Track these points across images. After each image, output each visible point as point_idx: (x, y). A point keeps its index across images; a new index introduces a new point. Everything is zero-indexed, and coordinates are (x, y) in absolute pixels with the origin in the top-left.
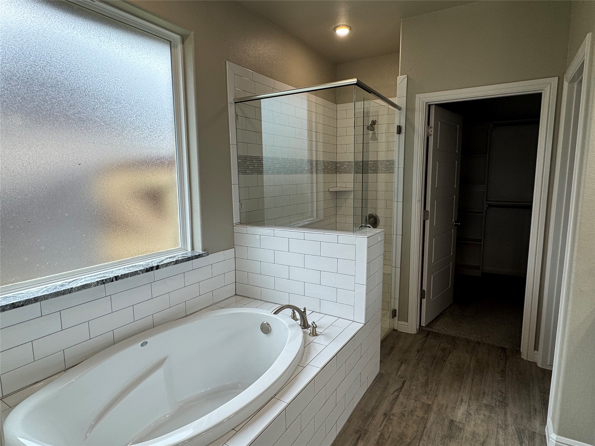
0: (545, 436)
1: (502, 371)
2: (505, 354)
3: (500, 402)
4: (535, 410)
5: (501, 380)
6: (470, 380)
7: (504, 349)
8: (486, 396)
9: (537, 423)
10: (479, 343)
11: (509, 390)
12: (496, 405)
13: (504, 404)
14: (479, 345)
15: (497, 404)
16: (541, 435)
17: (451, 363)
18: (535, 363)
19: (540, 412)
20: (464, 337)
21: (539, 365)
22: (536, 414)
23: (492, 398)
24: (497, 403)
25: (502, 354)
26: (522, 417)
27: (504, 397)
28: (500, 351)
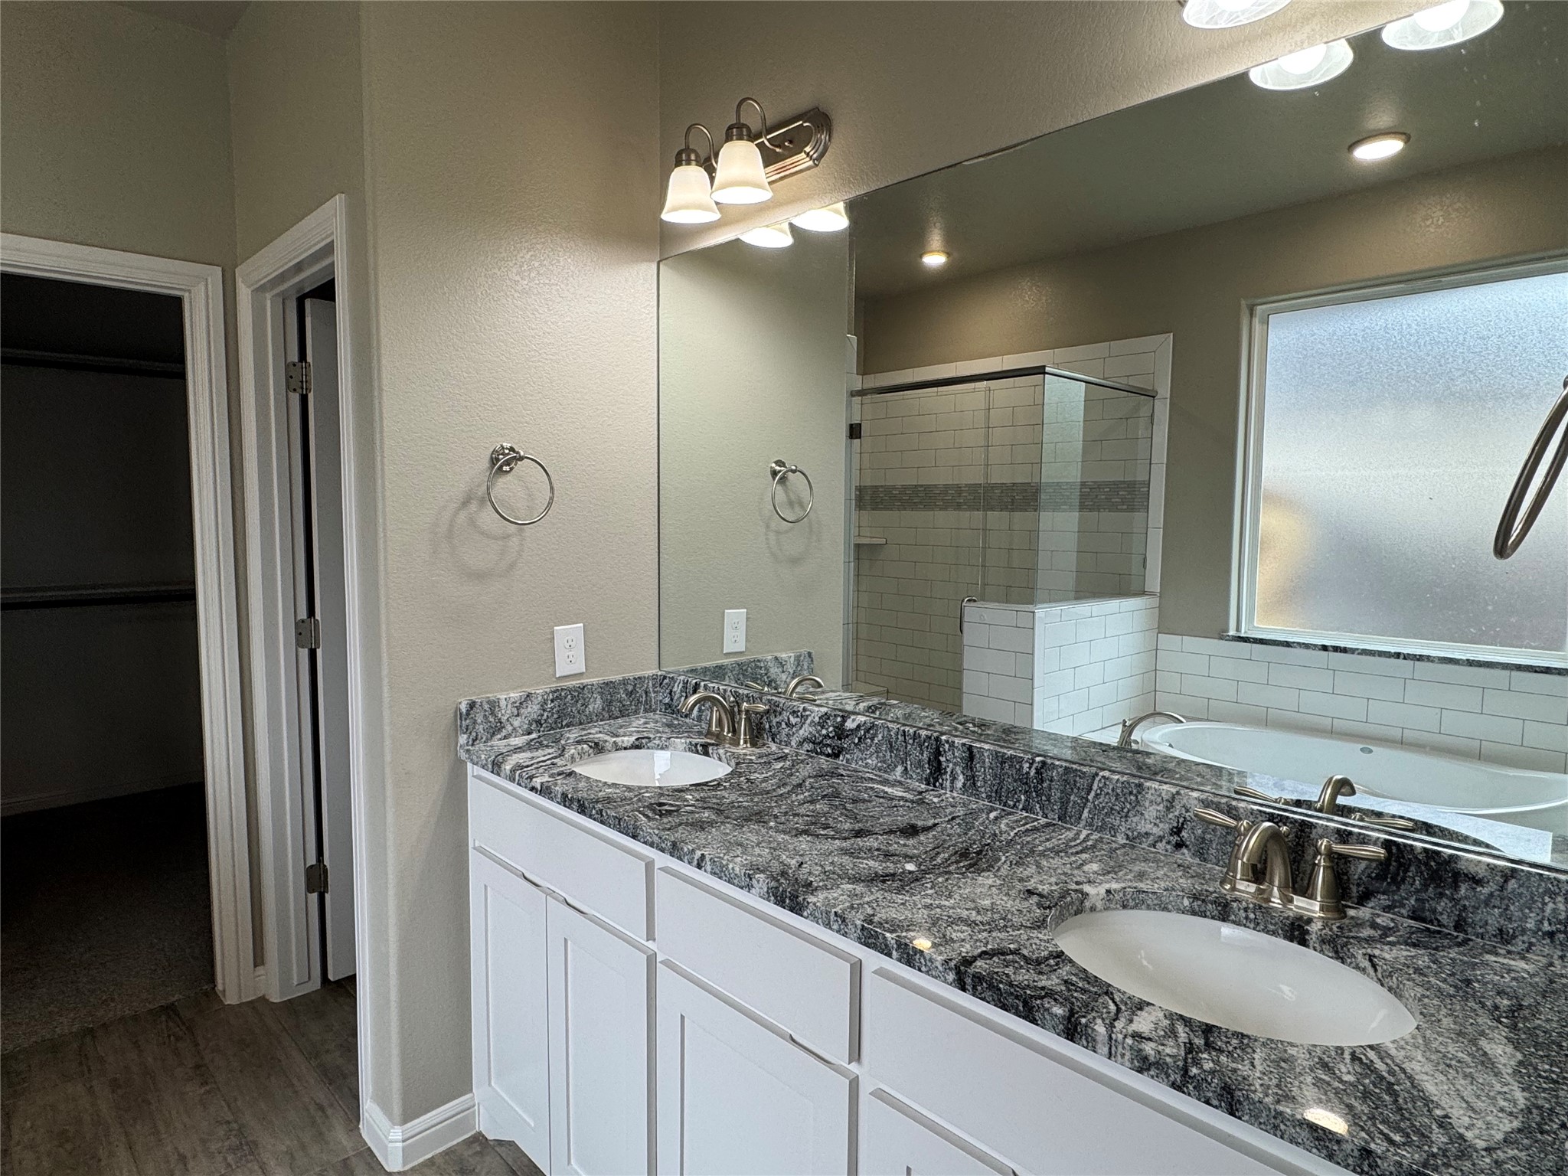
0: (369, 1149)
1: (197, 1067)
2: (180, 1018)
3: (233, 1150)
4: (321, 1108)
5: (208, 1092)
6: (122, 1153)
7: (170, 1010)
8: (191, 1164)
9: (340, 1135)
10: (90, 1032)
11: (239, 1103)
12: (229, 1165)
13: (246, 1148)
14: (94, 1037)
15: (232, 1163)
16: (359, 1154)
17: (32, 1147)
18: (263, 999)
19: (332, 1105)
20: (34, 1040)
21: (275, 999)
22: (327, 1117)
23: (211, 1156)
24: (230, 1158)
25: (171, 1024)
26: (303, 1147)
27: (239, 1129)
28: (163, 1018)
